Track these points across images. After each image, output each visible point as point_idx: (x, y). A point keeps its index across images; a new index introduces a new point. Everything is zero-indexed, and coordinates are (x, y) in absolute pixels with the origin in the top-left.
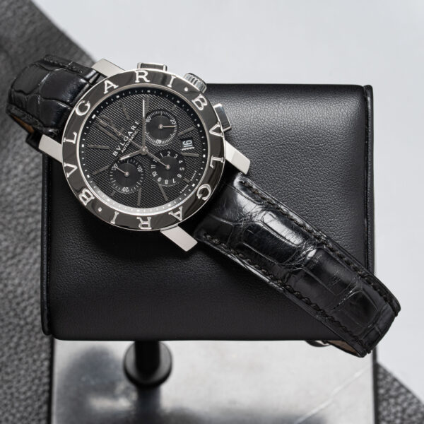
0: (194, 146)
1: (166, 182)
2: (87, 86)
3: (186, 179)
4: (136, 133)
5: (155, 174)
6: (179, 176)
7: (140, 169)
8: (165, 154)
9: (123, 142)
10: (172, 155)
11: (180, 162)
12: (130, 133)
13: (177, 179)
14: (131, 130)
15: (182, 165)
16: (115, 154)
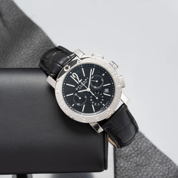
0: (109, 91)
1: (95, 104)
2: (70, 59)
3: (103, 104)
4: (87, 82)
5: (91, 100)
6: (101, 102)
7: (86, 97)
8: (97, 93)
9: (81, 85)
10: (100, 93)
11: (102, 97)
12: (84, 82)
13: (100, 104)
14: (85, 81)
15: (103, 98)
16: (77, 89)
